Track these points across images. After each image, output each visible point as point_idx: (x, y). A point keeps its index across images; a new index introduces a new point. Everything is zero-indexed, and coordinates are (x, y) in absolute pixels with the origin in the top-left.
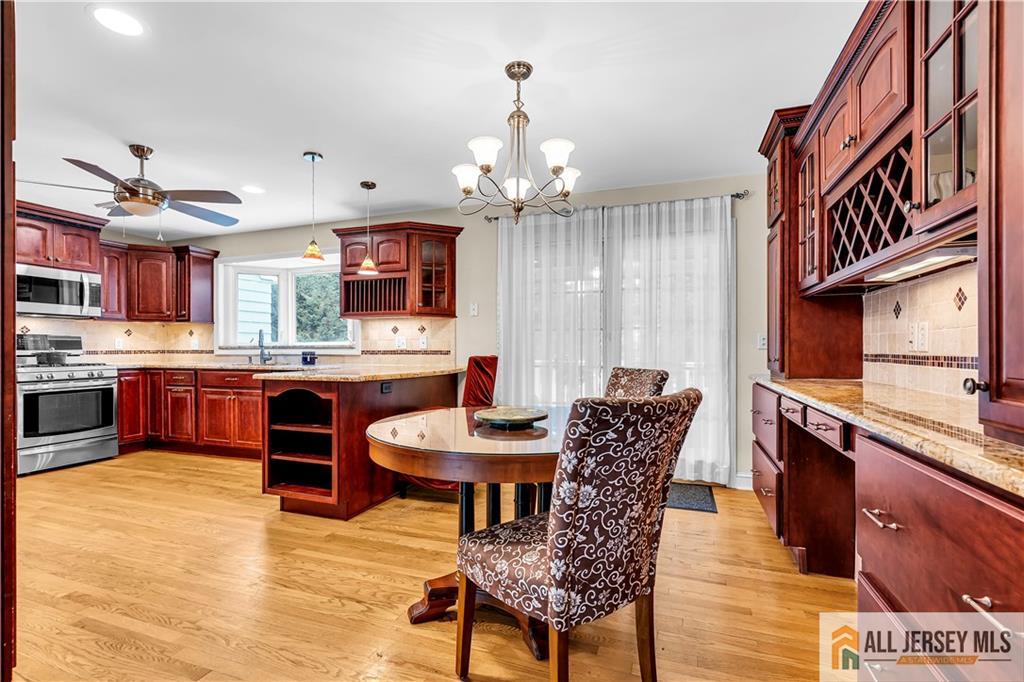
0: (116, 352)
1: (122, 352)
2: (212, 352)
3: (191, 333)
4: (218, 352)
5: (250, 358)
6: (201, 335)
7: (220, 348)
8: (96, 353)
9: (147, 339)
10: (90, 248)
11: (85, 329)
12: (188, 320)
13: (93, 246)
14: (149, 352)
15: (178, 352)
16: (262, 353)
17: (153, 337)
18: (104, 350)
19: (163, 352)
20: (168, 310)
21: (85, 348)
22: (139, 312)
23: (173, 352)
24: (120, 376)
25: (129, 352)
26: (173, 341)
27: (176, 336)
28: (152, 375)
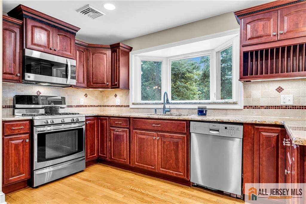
0: (81, 106)
1: (83, 106)
2: (128, 106)
3: (116, 96)
4: (132, 106)
5: (156, 110)
6: (122, 96)
7: (133, 104)
8: (71, 106)
9: (94, 99)
10: (71, 44)
11: (67, 93)
12: (119, 87)
13: (72, 43)
14: (95, 106)
15: (108, 106)
16: (164, 108)
17: (97, 98)
18: (75, 105)
19: (101, 106)
20: (107, 82)
21: (67, 104)
22: (93, 83)
23: (105, 106)
24: (86, 120)
25: (86, 106)
26: (106, 100)
27: (108, 97)
28: (101, 120)
